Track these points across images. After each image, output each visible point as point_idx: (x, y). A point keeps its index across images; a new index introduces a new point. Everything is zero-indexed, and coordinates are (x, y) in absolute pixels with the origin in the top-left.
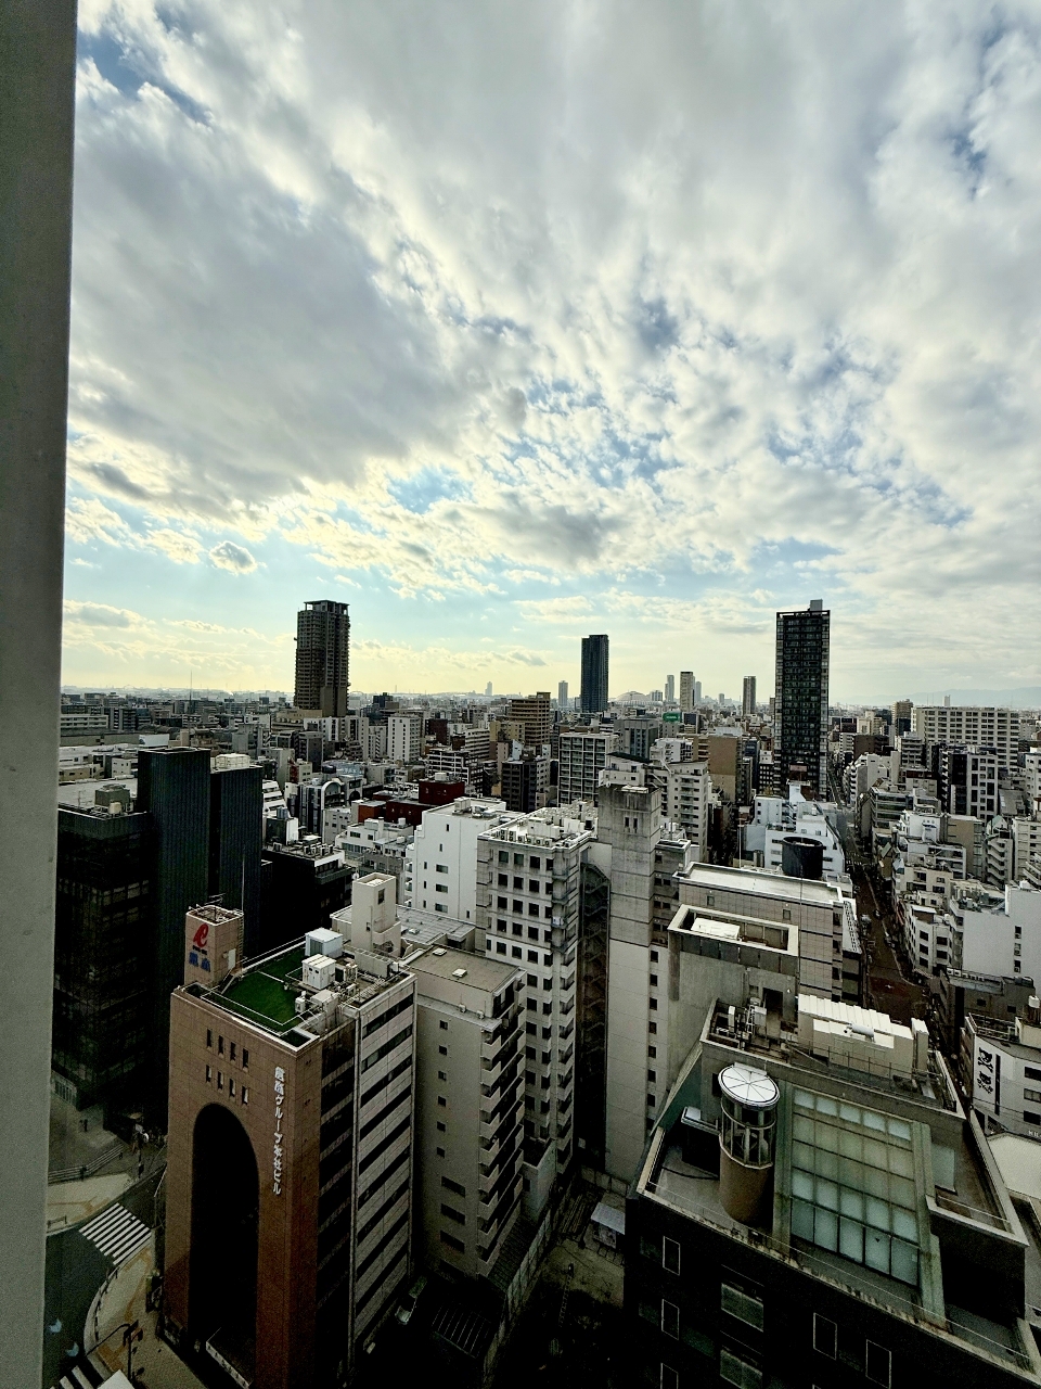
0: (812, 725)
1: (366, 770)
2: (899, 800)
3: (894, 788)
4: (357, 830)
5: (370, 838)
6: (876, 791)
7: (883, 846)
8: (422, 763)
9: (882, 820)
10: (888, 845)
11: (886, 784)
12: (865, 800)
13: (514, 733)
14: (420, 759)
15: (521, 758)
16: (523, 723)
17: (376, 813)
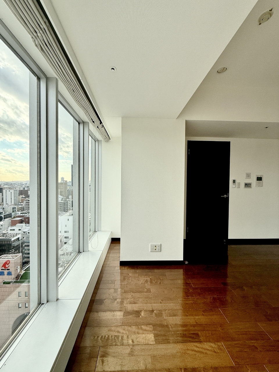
4: (13, 228)
5: (20, 230)
8: (22, 205)
15: (62, 200)
17: (21, 222)
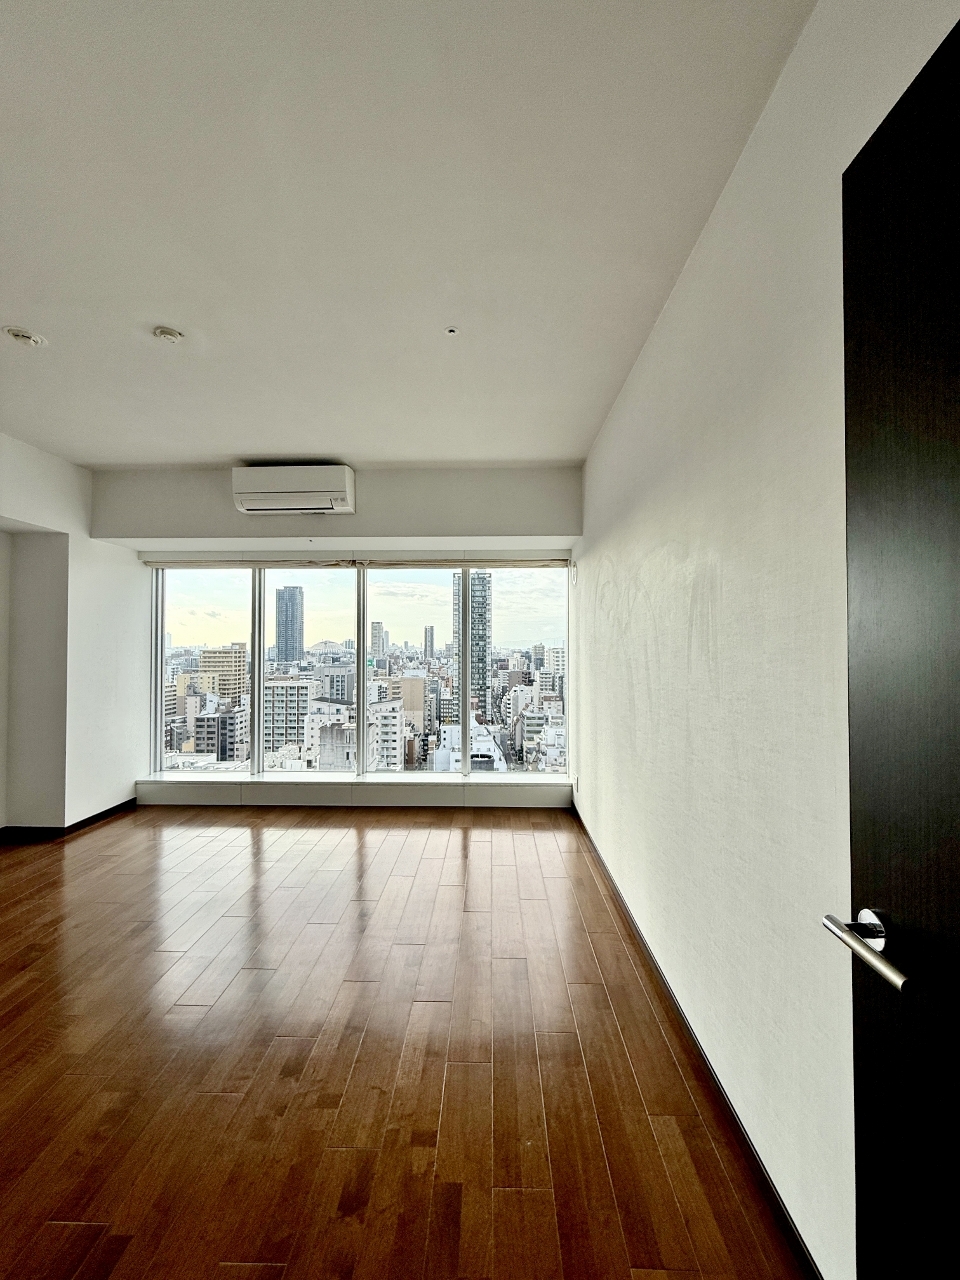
0: (481, 665)
2: (539, 718)
3: (536, 710)
6: (524, 713)
7: (531, 754)
9: (529, 735)
10: (534, 753)
11: (531, 708)
12: (518, 720)
13: (205, 685)
16: (216, 675)
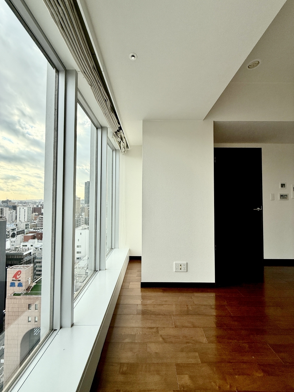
1: (16, 225)
4: (25, 244)
8: (35, 222)
14: (33, 221)
